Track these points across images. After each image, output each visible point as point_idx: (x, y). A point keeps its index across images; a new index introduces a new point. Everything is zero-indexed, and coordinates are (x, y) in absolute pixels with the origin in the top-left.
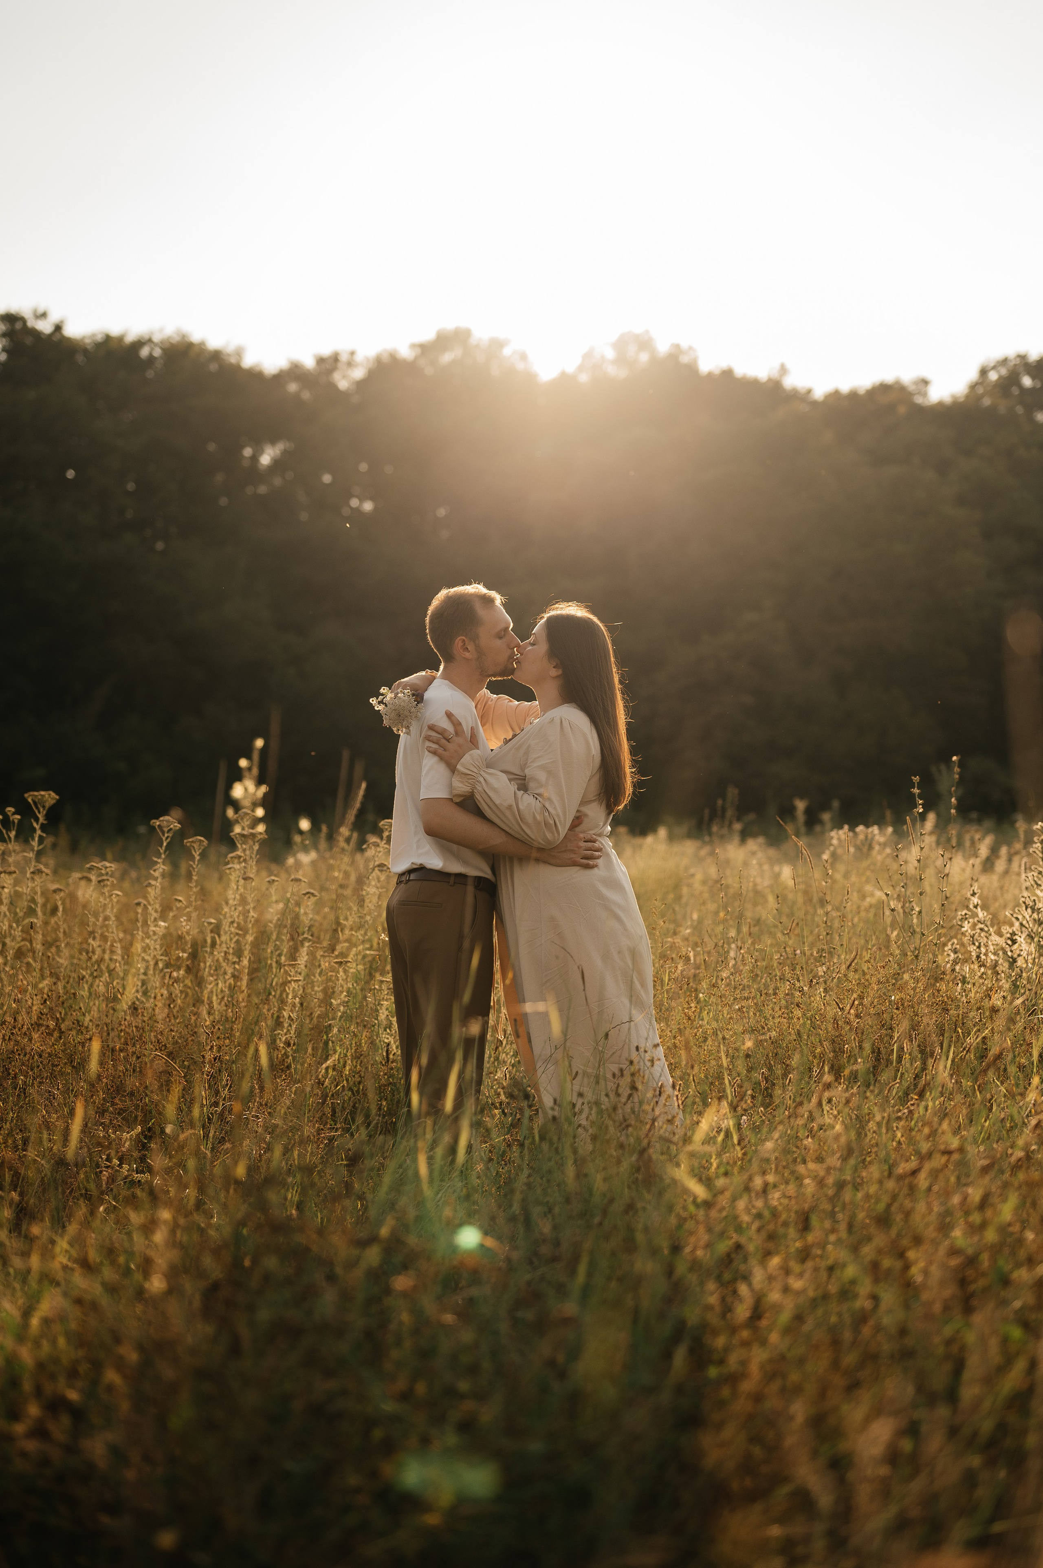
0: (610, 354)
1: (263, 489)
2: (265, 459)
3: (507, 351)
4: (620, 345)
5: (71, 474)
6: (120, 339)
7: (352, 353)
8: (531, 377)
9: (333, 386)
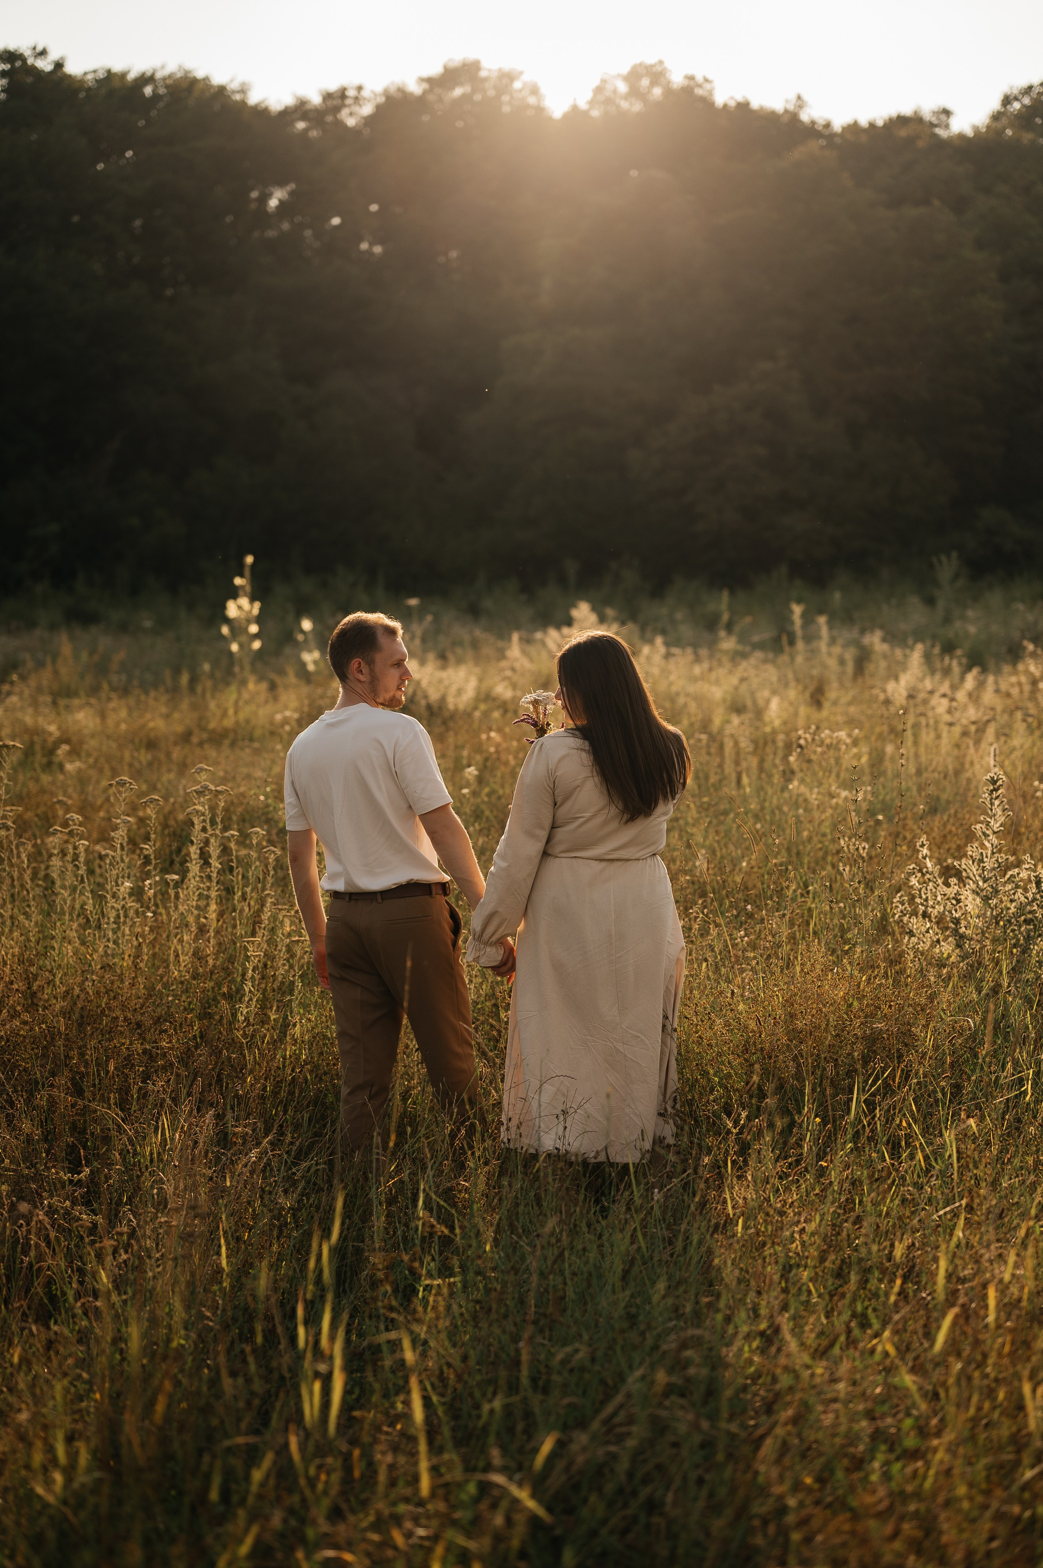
0: (622, 87)
1: (271, 234)
2: (273, 203)
3: (517, 85)
4: (633, 76)
5: (76, 219)
6: (123, 75)
7: (360, 88)
8: (543, 113)
9: (340, 124)
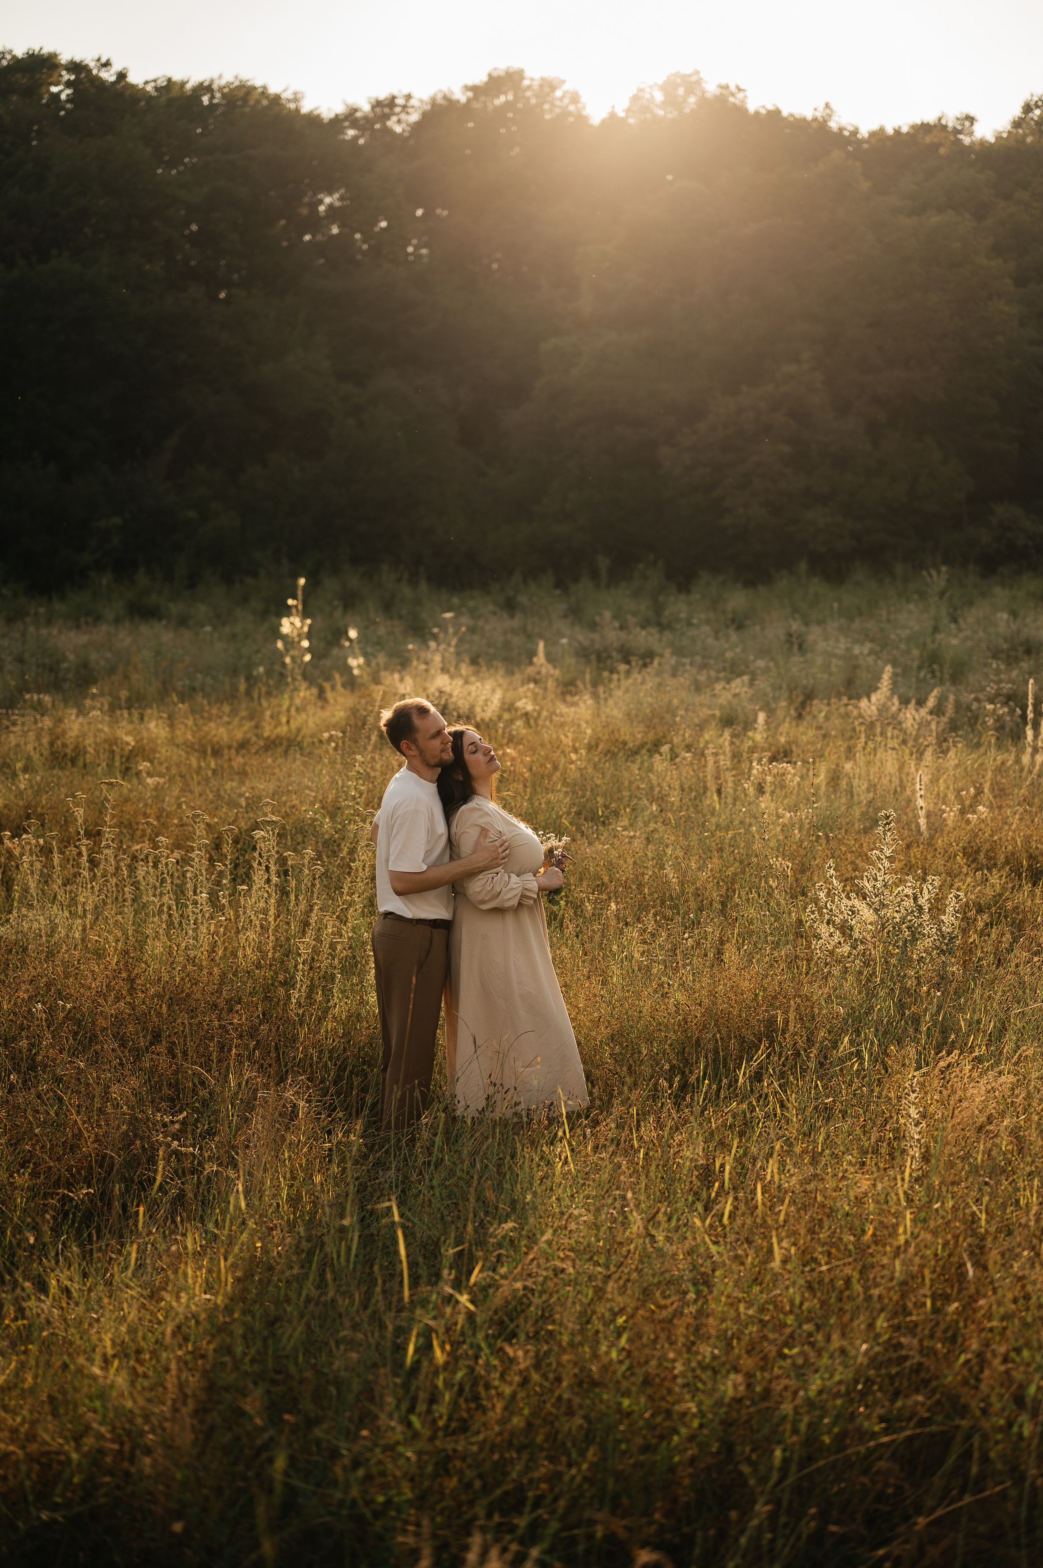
0: (659, 97)
1: (321, 237)
2: (323, 208)
3: (558, 93)
4: (668, 87)
6: (183, 84)
7: (408, 97)
8: (582, 119)
9: (388, 131)
